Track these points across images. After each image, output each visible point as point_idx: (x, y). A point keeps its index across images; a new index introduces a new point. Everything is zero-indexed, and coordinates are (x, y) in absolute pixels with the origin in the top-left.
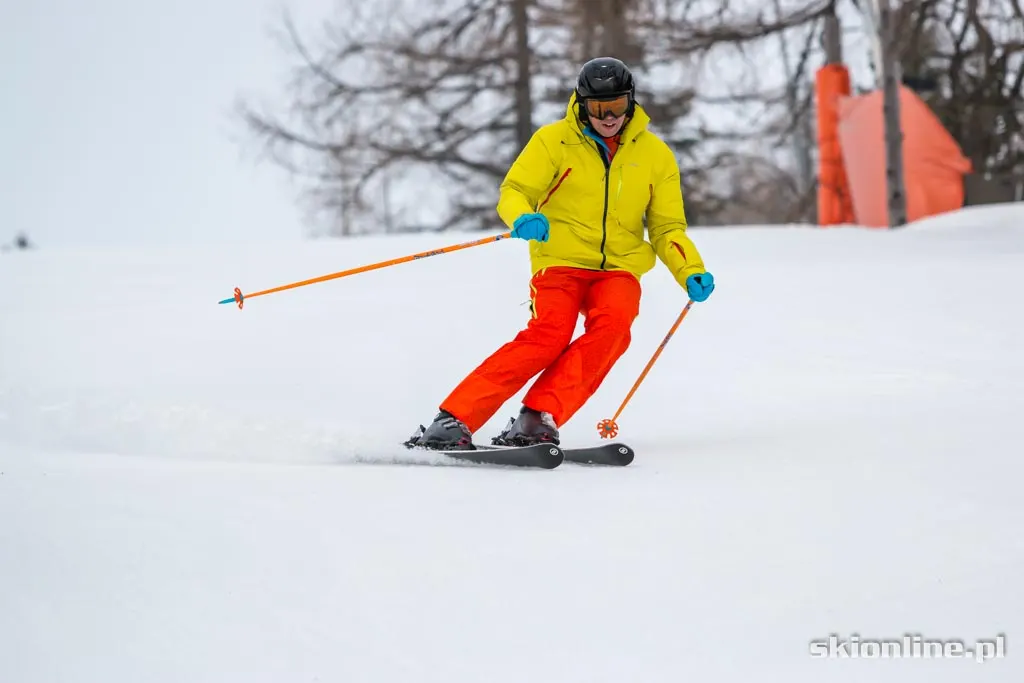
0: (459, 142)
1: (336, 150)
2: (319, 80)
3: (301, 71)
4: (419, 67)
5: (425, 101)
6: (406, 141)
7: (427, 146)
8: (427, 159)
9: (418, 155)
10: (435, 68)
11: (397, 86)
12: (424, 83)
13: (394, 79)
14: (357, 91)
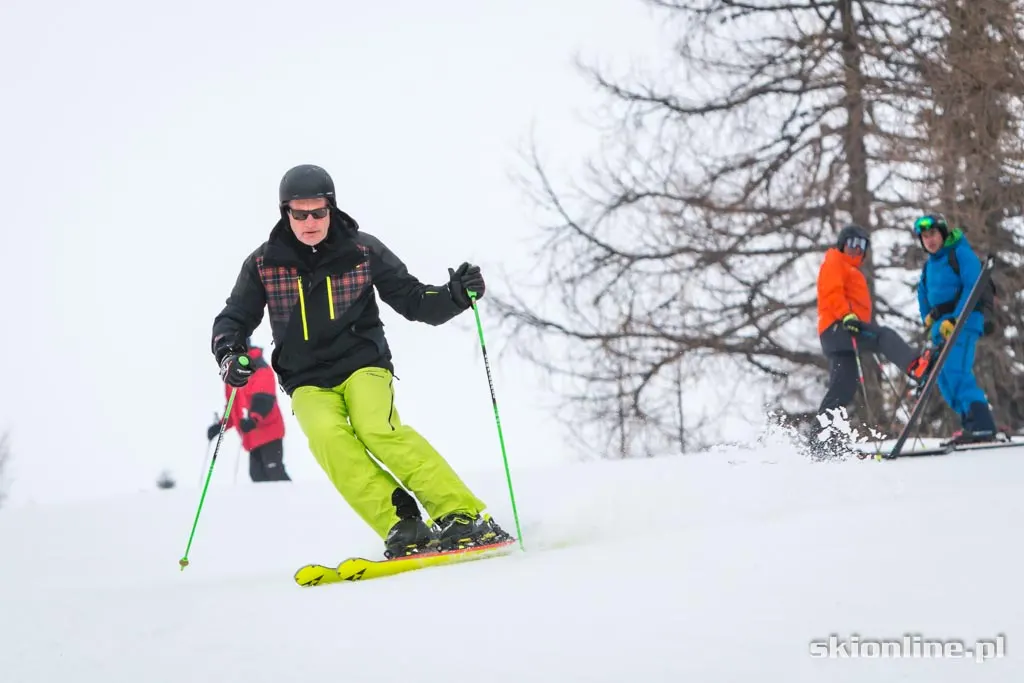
0: (774, 326)
1: (606, 339)
2: (582, 242)
3: (558, 230)
4: (718, 223)
5: (728, 269)
6: (703, 326)
7: (730, 332)
8: (730, 350)
9: (717, 344)
10: (739, 223)
11: (687, 250)
12: (725, 243)
13: (684, 242)
14: (633, 258)
